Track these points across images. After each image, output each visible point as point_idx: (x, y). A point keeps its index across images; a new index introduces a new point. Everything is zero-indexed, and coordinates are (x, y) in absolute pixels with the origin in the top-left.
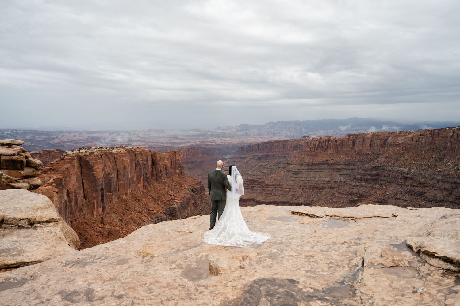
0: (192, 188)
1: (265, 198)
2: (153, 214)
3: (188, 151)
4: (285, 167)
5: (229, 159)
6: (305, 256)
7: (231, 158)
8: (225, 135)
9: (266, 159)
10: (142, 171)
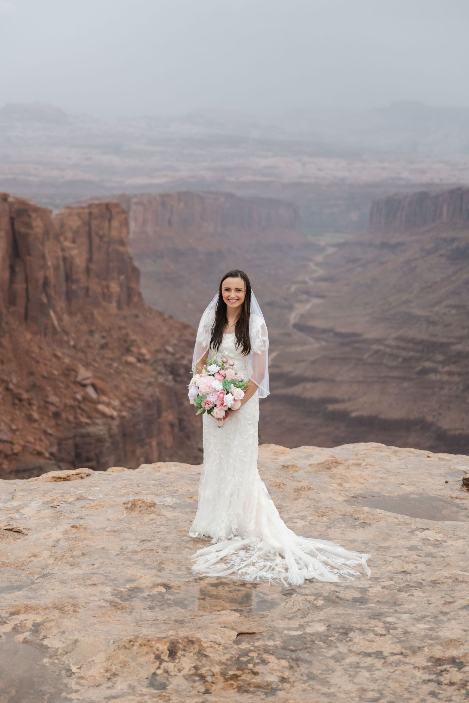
0: (169, 359)
2: (7, 457)
3: (163, 204)
5: (330, 250)
6: (431, 659)
7: (339, 245)
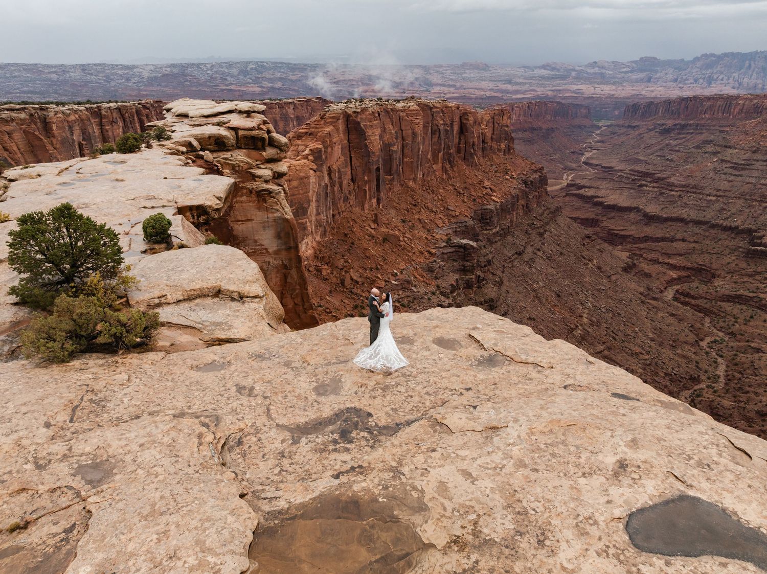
0: (524, 178)
1: (662, 209)
2: (453, 217)
3: (528, 107)
4: (718, 152)
7: (608, 126)
8: (602, 79)
9: (679, 134)
10: (443, 142)
